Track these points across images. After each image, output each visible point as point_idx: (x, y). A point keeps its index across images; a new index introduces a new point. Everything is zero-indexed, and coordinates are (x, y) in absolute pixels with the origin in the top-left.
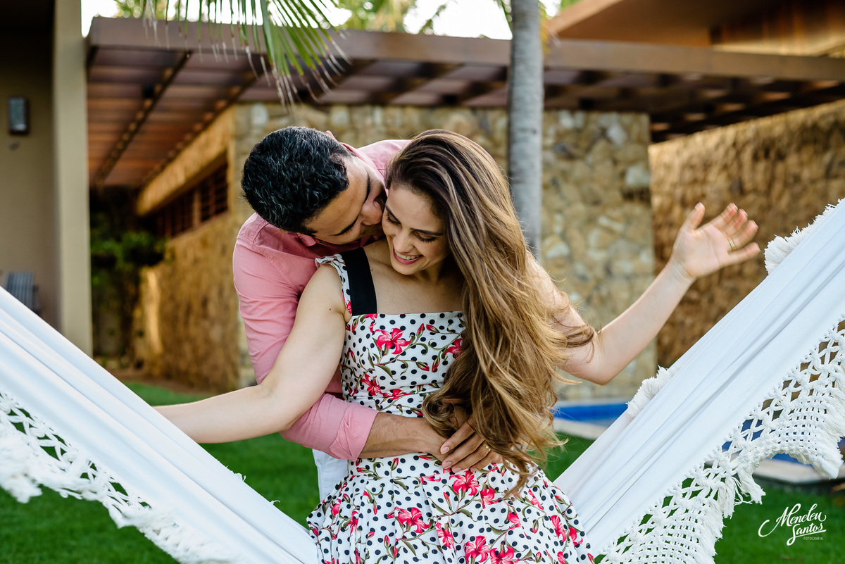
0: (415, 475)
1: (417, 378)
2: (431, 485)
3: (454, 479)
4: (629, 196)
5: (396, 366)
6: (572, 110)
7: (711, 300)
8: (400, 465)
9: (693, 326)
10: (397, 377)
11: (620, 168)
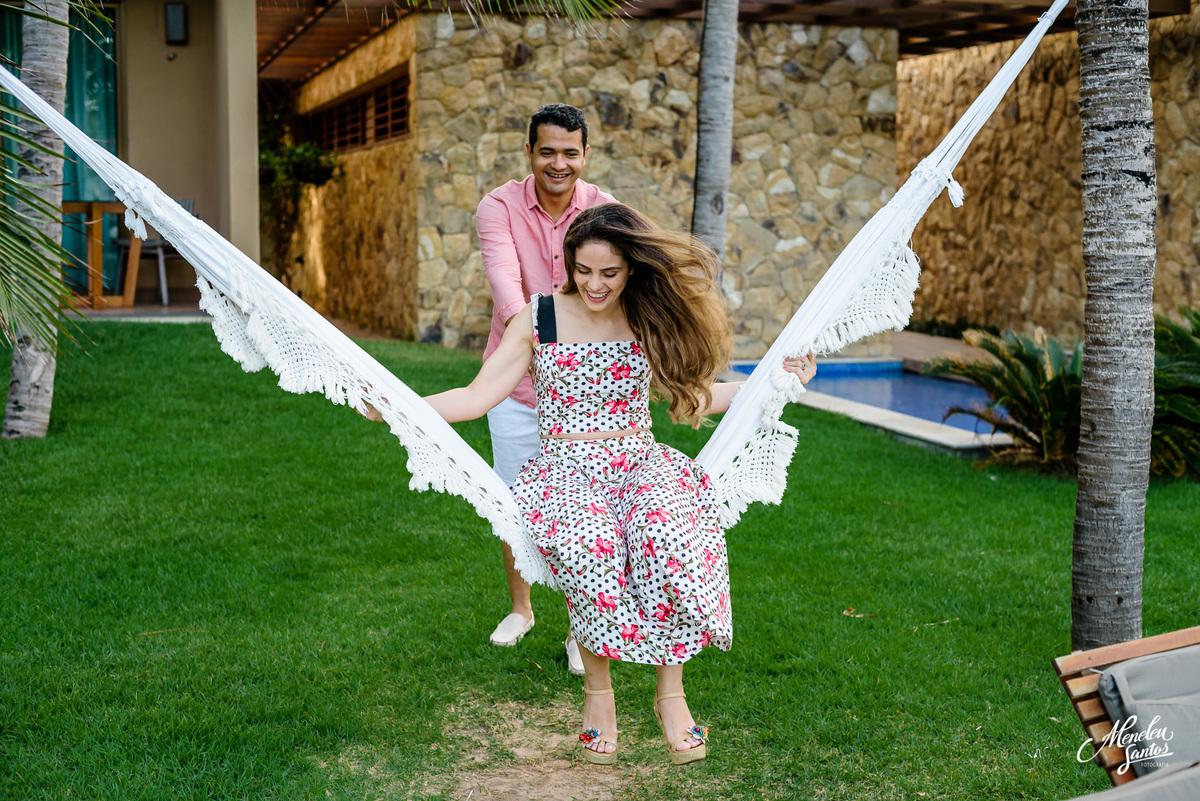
0: (585, 454)
1: (586, 388)
2: (595, 460)
3: (612, 458)
4: (869, 125)
5: (570, 379)
6: (807, 25)
7: (978, 245)
8: (574, 448)
9: (957, 274)
10: (571, 387)
11: (861, 92)
